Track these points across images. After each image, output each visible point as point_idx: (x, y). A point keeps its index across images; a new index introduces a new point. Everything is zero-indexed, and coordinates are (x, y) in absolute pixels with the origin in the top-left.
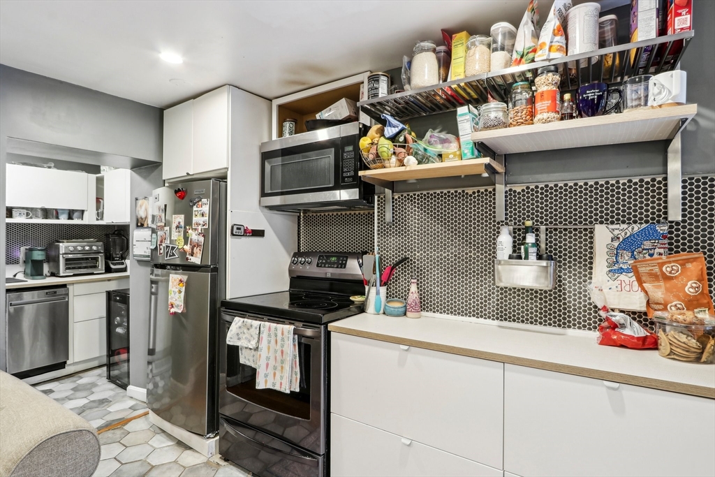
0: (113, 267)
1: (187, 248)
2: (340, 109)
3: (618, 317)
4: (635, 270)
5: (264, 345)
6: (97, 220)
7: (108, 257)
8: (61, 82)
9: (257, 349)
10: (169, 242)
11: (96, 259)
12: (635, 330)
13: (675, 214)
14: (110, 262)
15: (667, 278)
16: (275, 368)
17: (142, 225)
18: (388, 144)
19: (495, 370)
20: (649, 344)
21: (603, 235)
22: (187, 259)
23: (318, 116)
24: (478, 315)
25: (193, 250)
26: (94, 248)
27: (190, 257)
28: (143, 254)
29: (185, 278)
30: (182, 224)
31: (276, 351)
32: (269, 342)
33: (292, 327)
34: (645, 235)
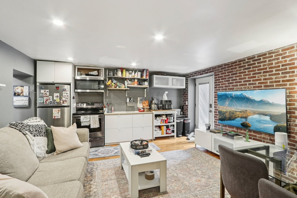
1: (61, 101)
3: (141, 108)
4: (142, 103)
5: (91, 120)
12: (142, 110)
13: (145, 96)
15: (145, 103)
16: (94, 124)
17: (19, 95)
18: (114, 84)
19: (131, 116)
20: (144, 111)
21: (139, 99)
22: (61, 104)
23: (90, 73)
24: (123, 111)
25: (63, 102)
28: (22, 104)
29: (60, 109)
31: (94, 121)
32: (93, 119)
33: (98, 116)
34: (143, 99)
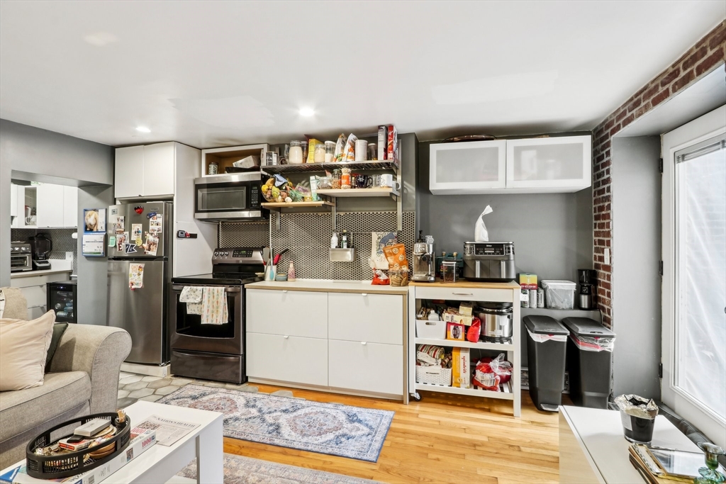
0: (38, 265)
1: (145, 245)
2: (248, 162)
3: (378, 272)
4: (384, 252)
5: (206, 299)
6: (26, 224)
7: (34, 257)
8: (46, 131)
9: (201, 303)
10: (128, 242)
11: (24, 258)
12: (383, 277)
13: (400, 228)
14: (35, 261)
15: (395, 255)
16: (213, 312)
17: (91, 230)
18: (277, 190)
19: (324, 296)
20: (386, 282)
21: (375, 236)
22: (145, 253)
23: (234, 165)
25: (150, 246)
26: (23, 249)
27: (147, 251)
28: (94, 251)
29: (143, 265)
30: (141, 230)
31: (213, 302)
32: (209, 297)
33: (224, 288)
34: (390, 237)
